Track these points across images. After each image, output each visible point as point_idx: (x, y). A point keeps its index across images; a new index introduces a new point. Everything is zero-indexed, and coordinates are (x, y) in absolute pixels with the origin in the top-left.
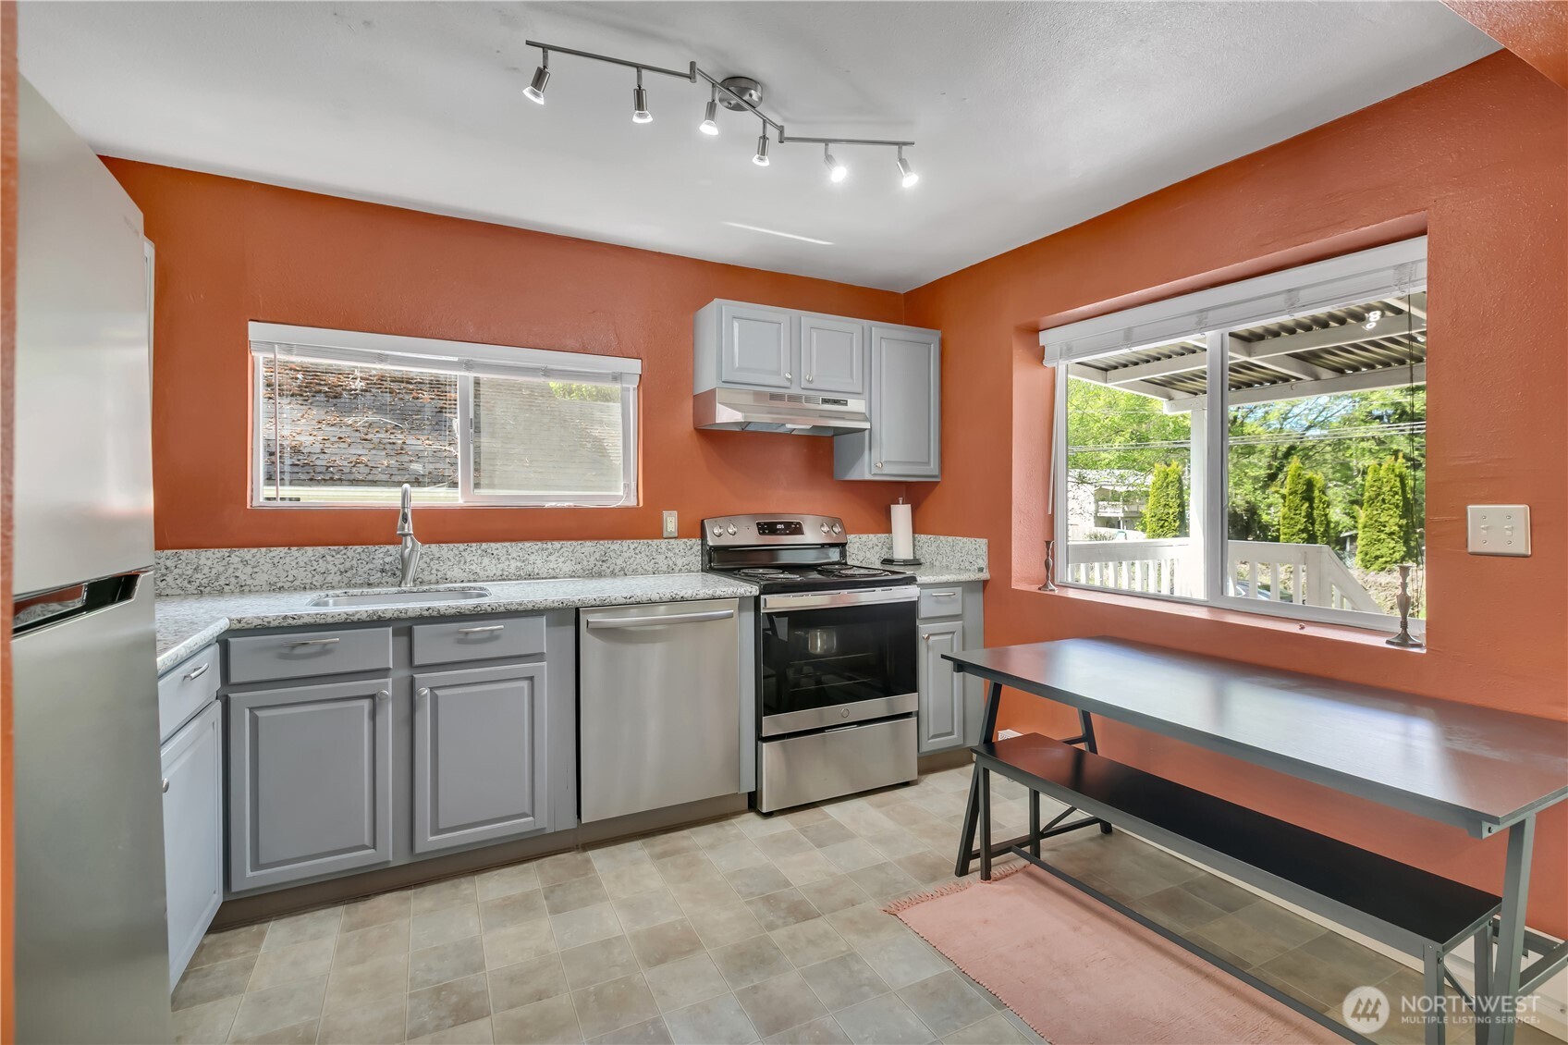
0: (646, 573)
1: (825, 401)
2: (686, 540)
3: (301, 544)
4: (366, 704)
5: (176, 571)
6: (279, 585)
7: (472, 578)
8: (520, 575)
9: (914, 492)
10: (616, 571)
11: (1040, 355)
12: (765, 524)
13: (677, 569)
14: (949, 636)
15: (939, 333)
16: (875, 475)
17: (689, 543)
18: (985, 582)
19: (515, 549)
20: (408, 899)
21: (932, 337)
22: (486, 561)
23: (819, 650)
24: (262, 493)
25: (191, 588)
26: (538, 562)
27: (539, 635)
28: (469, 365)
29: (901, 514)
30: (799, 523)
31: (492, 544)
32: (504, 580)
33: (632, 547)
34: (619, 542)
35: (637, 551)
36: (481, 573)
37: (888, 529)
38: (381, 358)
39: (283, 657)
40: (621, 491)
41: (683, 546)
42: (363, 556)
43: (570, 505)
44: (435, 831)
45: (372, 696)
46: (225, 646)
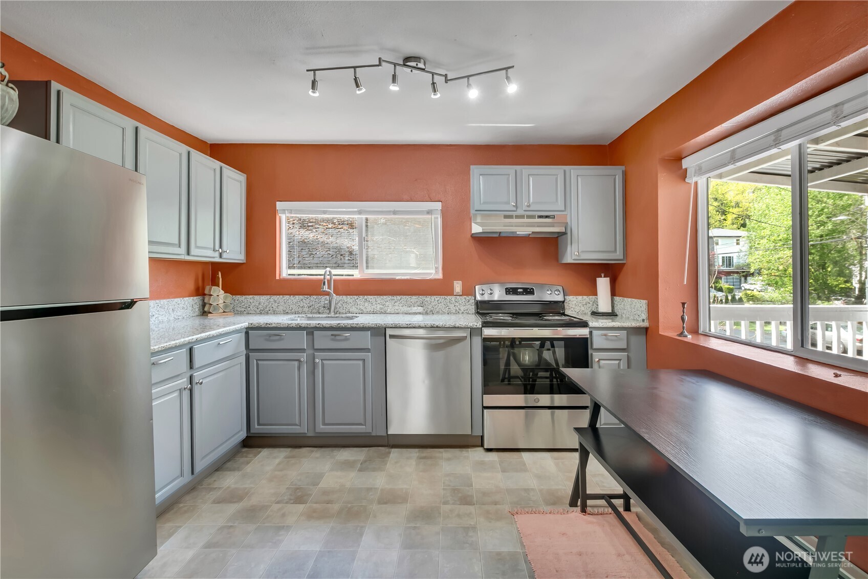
0: (444, 313)
1: (540, 217)
2: (466, 297)
3: (294, 295)
4: (296, 363)
5: (253, 304)
6: (287, 311)
7: (360, 312)
8: (382, 312)
9: (612, 270)
10: (428, 312)
11: (684, 175)
12: (511, 288)
13: (461, 312)
14: (617, 362)
15: (623, 168)
16: (574, 260)
17: (467, 298)
18: (647, 329)
19: (380, 299)
20: (313, 451)
21: (616, 172)
22: (366, 304)
23: (527, 362)
24: (285, 271)
25: (258, 311)
26: (390, 306)
27: (366, 339)
28: (360, 212)
29: (603, 284)
30: (532, 289)
31: (369, 296)
32: (374, 314)
33: (436, 299)
34: (430, 297)
35: (439, 302)
36: (364, 310)
37: (595, 293)
38: (325, 212)
39: (267, 340)
40: (432, 271)
41: (464, 300)
42: (317, 300)
43: (408, 277)
44: (324, 424)
45: (299, 361)
46: (247, 333)
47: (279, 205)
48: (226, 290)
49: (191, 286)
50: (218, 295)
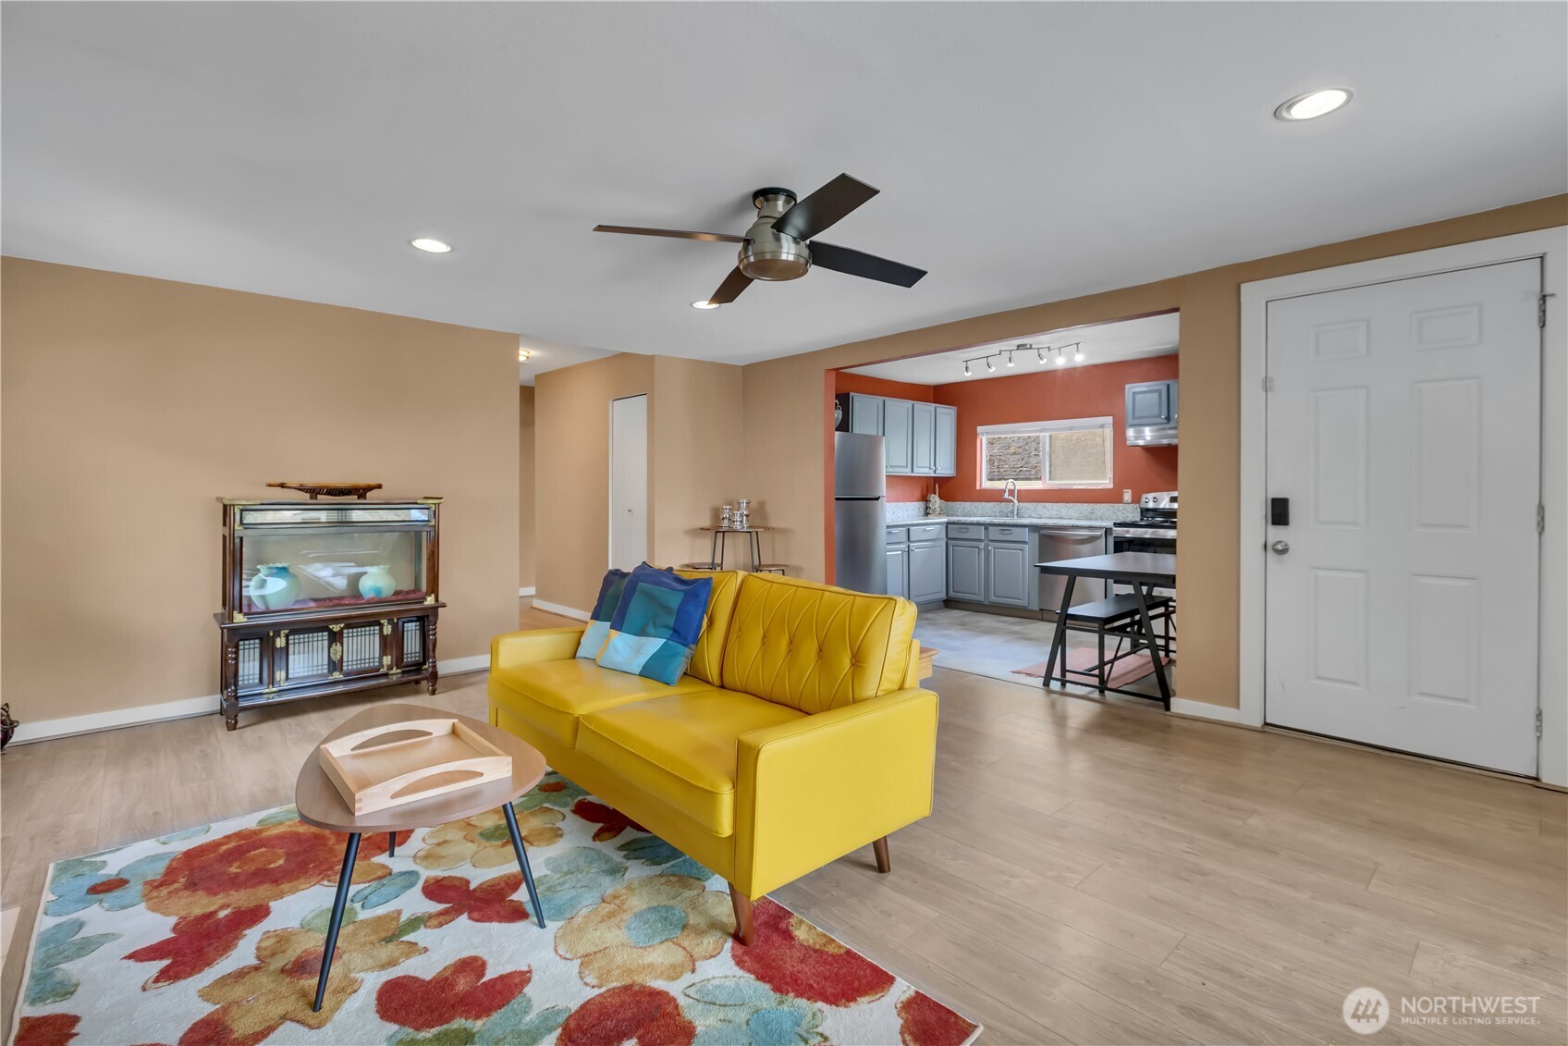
2: (1132, 504)
3: (987, 501)
4: (977, 549)
5: (957, 507)
6: (983, 515)
7: (1039, 517)
8: (1057, 517)
17: (1134, 505)
19: (1056, 506)
20: (987, 615)
22: (1044, 510)
24: (984, 483)
25: (960, 512)
28: (1042, 430)
33: (1105, 507)
34: (1099, 504)
35: (1108, 509)
36: (1043, 515)
39: (959, 532)
40: (1103, 482)
41: (1130, 506)
43: (1083, 487)
44: (995, 596)
45: (978, 547)
46: (947, 527)
47: (980, 429)
48: (941, 497)
49: (918, 493)
50: (935, 500)
